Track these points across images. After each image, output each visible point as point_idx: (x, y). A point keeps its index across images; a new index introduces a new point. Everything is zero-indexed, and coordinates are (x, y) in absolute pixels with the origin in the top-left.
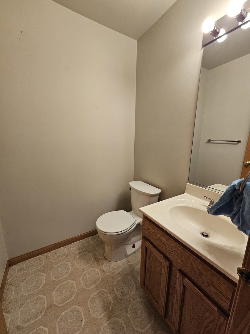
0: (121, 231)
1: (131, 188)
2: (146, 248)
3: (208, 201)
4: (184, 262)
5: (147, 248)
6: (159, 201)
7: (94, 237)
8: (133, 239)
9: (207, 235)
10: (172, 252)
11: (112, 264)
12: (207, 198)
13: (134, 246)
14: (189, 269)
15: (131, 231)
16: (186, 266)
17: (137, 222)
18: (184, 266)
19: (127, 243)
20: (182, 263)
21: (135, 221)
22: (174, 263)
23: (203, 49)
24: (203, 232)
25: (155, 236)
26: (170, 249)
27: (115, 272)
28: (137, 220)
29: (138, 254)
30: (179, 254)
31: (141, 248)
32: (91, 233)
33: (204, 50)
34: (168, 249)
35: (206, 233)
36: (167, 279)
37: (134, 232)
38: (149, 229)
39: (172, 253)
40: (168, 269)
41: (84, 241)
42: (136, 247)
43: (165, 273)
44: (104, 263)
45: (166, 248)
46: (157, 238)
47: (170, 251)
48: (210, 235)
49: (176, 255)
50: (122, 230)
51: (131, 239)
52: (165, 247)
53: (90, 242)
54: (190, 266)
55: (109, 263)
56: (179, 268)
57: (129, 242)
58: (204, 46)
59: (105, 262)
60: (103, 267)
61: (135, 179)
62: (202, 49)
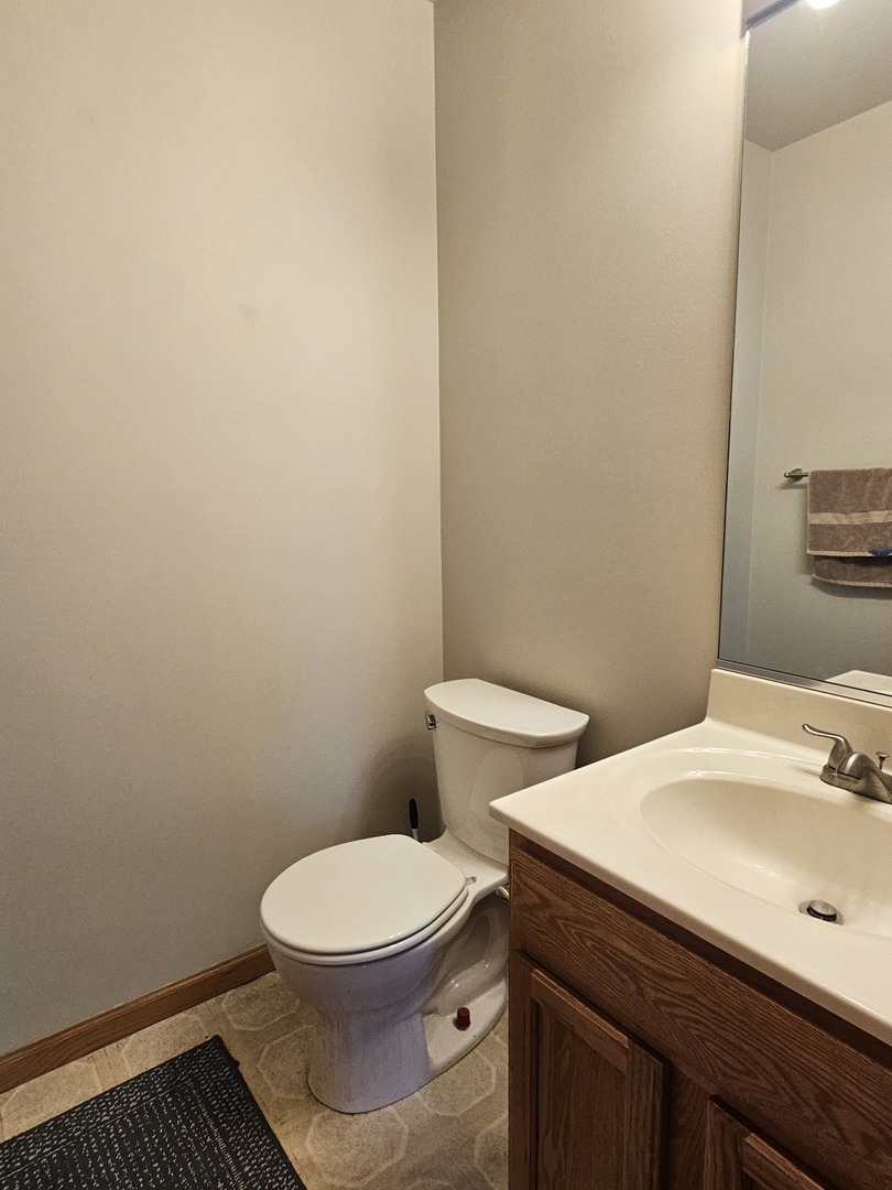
0: (392, 937)
1: (432, 717)
2: (537, 1008)
3: (821, 749)
4: (741, 1049)
5: (538, 1006)
6: (578, 766)
7: (247, 990)
8: (457, 985)
9: (830, 913)
10: (675, 1005)
11: (355, 1127)
12: (812, 732)
13: (463, 1021)
14: (764, 1084)
15: (447, 940)
16: (749, 1073)
17: (474, 891)
18: (738, 1071)
19: (430, 1006)
20: (727, 1058)
21: (466, 885)
22: (683, 1068)
23: (748, 34)
24: (813, 902)
25: (580, 935)
26: (659, 995)
27: (372, 1164)
28: (474, 879)
29: (487, 1062)
30: (714, 1012)
31: (506, 1015)
32: (235, 968)
33: (751, 40)
34: (651, 993)
35: (826, 906)
36: (652, 1160)
37: (461, 942)
38: (546, 903)
39: (672, 1015)
40: (658, 1104)
41: (195, 1017)
42: (478, 1024)
43: (641, 1123)
44: (310, 1121)
45: (640, 992)
46: (589, 943)
47: (663, 1002)
48: (846, 911)
49: (696, 1022)
50: (400, 934)
51: (446, 980)
52: (633, 987)
53: (230, 1017)
54: (769, 1067)
55: (338, 1120)
56: (712, 1090)
57: (437, 1002)
58: (751, 22)
59: (316, 1119)
60: (308, 1144)
61: (451, 673)
62: (743, 35)
